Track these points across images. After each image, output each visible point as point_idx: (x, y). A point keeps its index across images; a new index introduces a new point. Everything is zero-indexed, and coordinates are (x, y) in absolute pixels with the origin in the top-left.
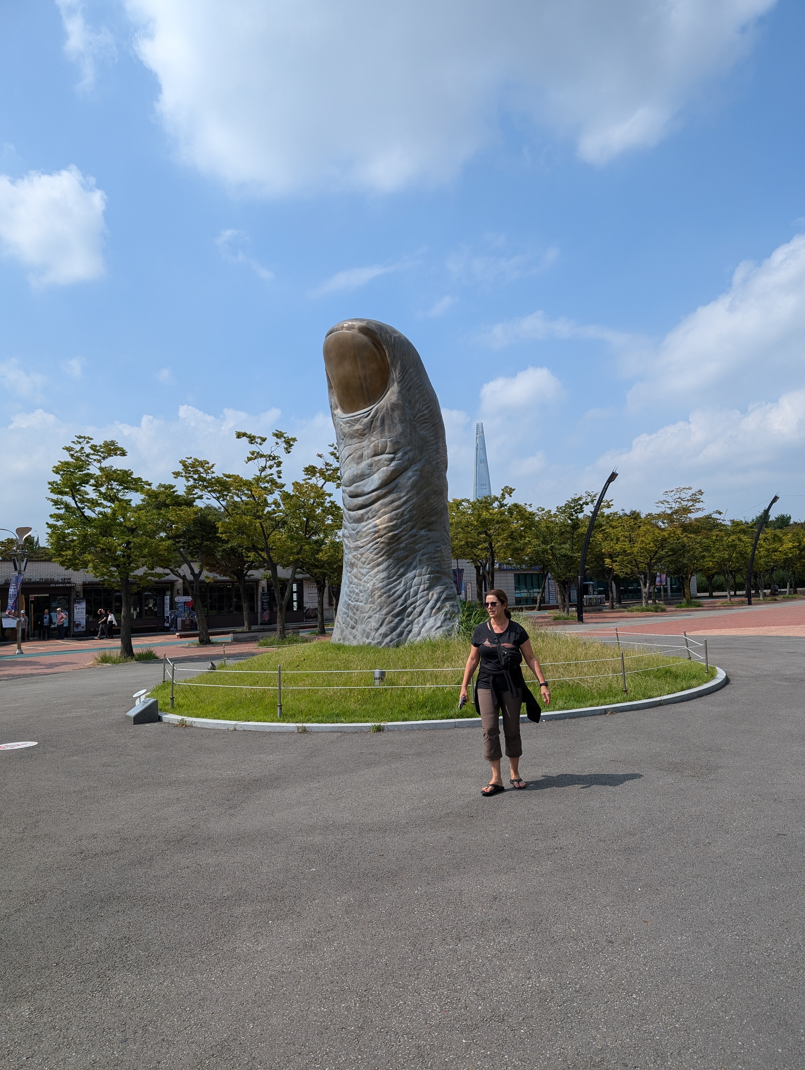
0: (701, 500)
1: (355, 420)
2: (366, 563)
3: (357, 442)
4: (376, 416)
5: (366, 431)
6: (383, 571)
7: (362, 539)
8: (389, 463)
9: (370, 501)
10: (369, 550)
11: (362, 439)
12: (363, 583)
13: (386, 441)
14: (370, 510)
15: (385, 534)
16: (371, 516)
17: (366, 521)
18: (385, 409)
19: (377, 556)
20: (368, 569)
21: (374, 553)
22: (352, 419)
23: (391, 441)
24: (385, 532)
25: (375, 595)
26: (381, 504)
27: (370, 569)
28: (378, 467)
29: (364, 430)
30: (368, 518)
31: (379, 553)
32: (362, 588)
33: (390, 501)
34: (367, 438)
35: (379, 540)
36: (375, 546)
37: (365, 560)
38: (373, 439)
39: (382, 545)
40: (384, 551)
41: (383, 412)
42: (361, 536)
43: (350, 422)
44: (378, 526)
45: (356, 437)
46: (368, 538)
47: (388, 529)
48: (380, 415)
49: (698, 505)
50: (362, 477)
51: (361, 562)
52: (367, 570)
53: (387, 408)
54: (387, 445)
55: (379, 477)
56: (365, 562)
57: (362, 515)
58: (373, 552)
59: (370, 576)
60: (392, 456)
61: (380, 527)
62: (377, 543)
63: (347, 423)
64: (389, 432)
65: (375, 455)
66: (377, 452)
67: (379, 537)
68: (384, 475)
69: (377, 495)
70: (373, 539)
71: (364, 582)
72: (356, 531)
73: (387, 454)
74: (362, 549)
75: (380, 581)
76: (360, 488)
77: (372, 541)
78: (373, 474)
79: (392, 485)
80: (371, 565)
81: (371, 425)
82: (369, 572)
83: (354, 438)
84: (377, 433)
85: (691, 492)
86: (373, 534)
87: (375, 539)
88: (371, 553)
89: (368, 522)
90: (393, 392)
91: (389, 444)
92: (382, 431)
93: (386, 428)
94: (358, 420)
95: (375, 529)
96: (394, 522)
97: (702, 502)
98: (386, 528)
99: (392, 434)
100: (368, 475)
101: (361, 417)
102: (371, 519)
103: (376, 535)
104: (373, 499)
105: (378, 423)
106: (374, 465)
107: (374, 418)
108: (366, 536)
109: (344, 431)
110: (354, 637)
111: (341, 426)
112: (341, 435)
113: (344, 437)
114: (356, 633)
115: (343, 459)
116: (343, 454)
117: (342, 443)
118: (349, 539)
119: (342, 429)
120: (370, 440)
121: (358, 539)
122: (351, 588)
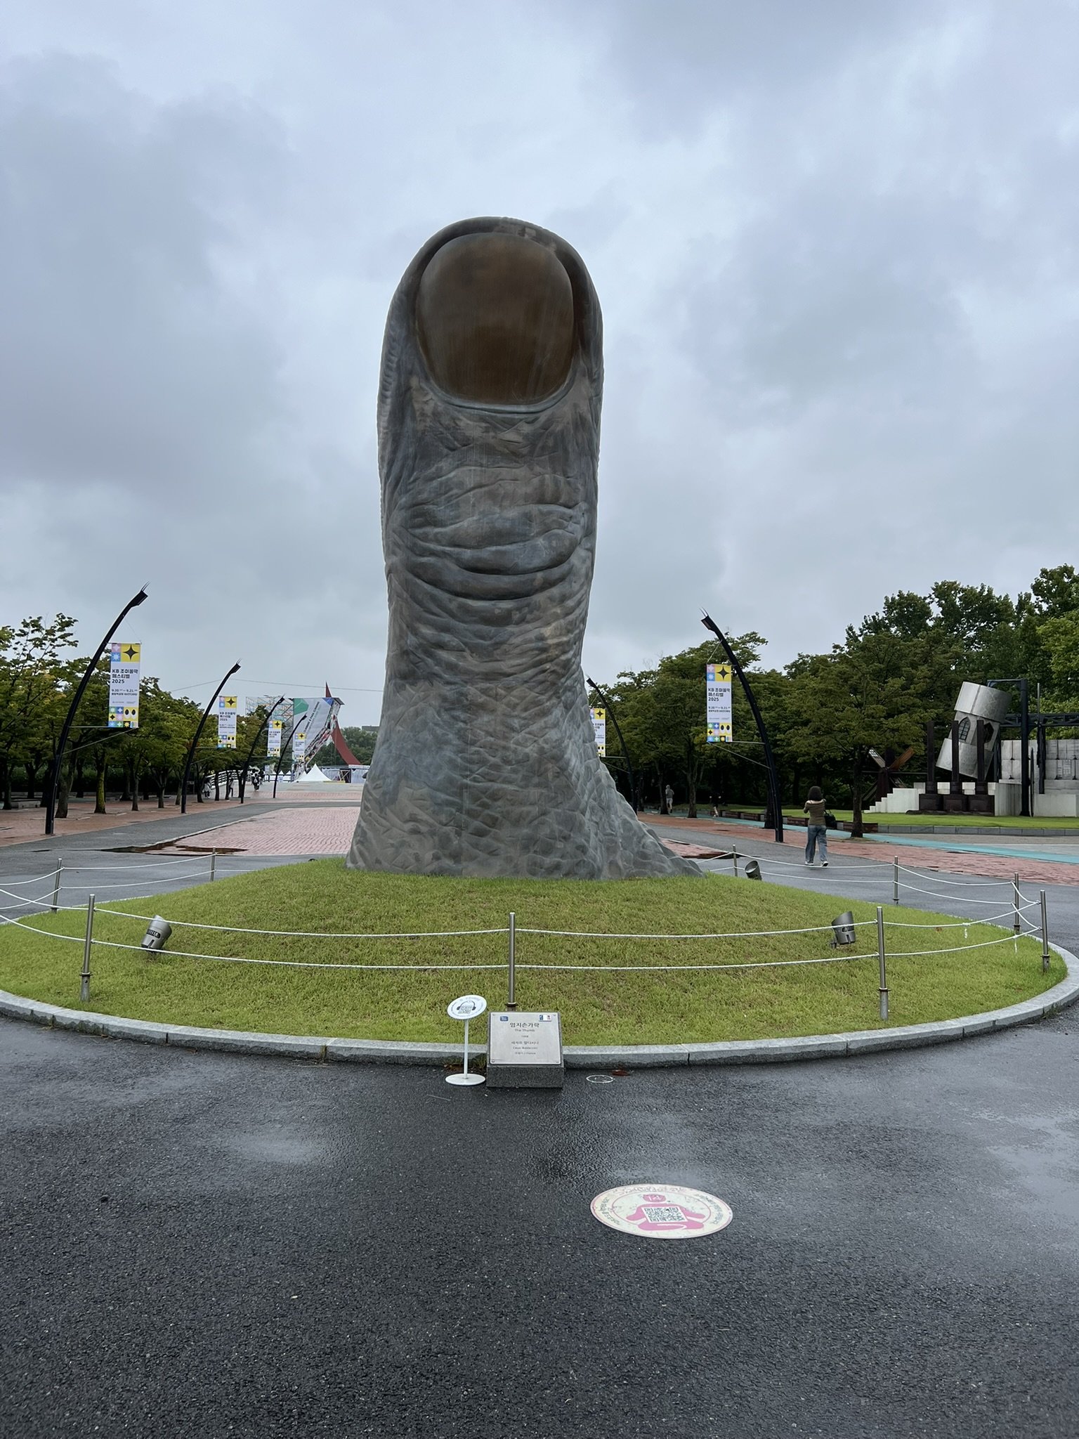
1: (504, 421)
2: (519, 708)
3: (503, 465)
4: (548, 426)
5: (525, 450)
6: (555, 726)
8: (566, 523)
9: (528, 587)
10: (526, 682)
11: (517, 462)
14: (526, 605)
15: (557, 657)
16: (529, 617)
17: (517, 623)
18: (566, 420)
20: (525, 719)
21: (537, 690)
22: (495, 417)
23: (570, 484)
24: (556, 653)
26: (551, 597)
27: (529, 719)
28: (545, 525)
29: (523, 447)
30: (524, 621)
31: (546, 691)
32: (510, 755)
33: (562, 595)
34: (525, 463)
36: (539, 677)
37: (517, 701)
38: (538, 469)
40: (554, 688)
41: (561, 424)
43: (491, 421)
45: (502, 454)
46: (524, 660)
47: (560, 648)
48: (555, 428)
50: (510, 536)
52: (523, 722)
53: (569, 419)
54: (562, 490)
56: (518, 704)
57: (509, 612)
58: (535, 687)
59: (530, 733)
60: (570, 511)
61: (550, 642)
62: (544, 671)
65: (541, 501)
66: (544, 497)
67: (547, 661)
69: (543, 578)
70: (537, 661)
71: (518, 743)
72: (492, 641)
73: (562, 505)
74: (510, 678)
75: (553, 744)
76: (504, 556)
77: (534, 666)
78: (533, 537)
80: (531, 712)
81: (536, 441)
82: (527, 726)
83: (495, 455)
84: (545, 461)
86: (537, 652)
87: (540, 663)
88: (532, 689)
89: (522, 628)
92: (554, 461)
94: (512, 423)
95: (540, 644)
96: (568, 637)
98: (558, 645)
99: (572, 471)
100: (523, 535)
101: (521, 420)
102: (528, 622)
103: (543, 656)
104: (534, 583)
105: (549, 444)
106: (536, 520)
107: (545, 428)
108: (521, 654)
109: (468, 433)
110: (491, 852)
111: (458, 422)
112: (447, 439)
113: (459, 446)
114: (496, 844)
115: (451, 489)
116: (455, 480)
117: (447, 455)
118: (465, 654)
119: (456, 427)
120: (532, 470)
121: (498, 658)
122: (473, 754)
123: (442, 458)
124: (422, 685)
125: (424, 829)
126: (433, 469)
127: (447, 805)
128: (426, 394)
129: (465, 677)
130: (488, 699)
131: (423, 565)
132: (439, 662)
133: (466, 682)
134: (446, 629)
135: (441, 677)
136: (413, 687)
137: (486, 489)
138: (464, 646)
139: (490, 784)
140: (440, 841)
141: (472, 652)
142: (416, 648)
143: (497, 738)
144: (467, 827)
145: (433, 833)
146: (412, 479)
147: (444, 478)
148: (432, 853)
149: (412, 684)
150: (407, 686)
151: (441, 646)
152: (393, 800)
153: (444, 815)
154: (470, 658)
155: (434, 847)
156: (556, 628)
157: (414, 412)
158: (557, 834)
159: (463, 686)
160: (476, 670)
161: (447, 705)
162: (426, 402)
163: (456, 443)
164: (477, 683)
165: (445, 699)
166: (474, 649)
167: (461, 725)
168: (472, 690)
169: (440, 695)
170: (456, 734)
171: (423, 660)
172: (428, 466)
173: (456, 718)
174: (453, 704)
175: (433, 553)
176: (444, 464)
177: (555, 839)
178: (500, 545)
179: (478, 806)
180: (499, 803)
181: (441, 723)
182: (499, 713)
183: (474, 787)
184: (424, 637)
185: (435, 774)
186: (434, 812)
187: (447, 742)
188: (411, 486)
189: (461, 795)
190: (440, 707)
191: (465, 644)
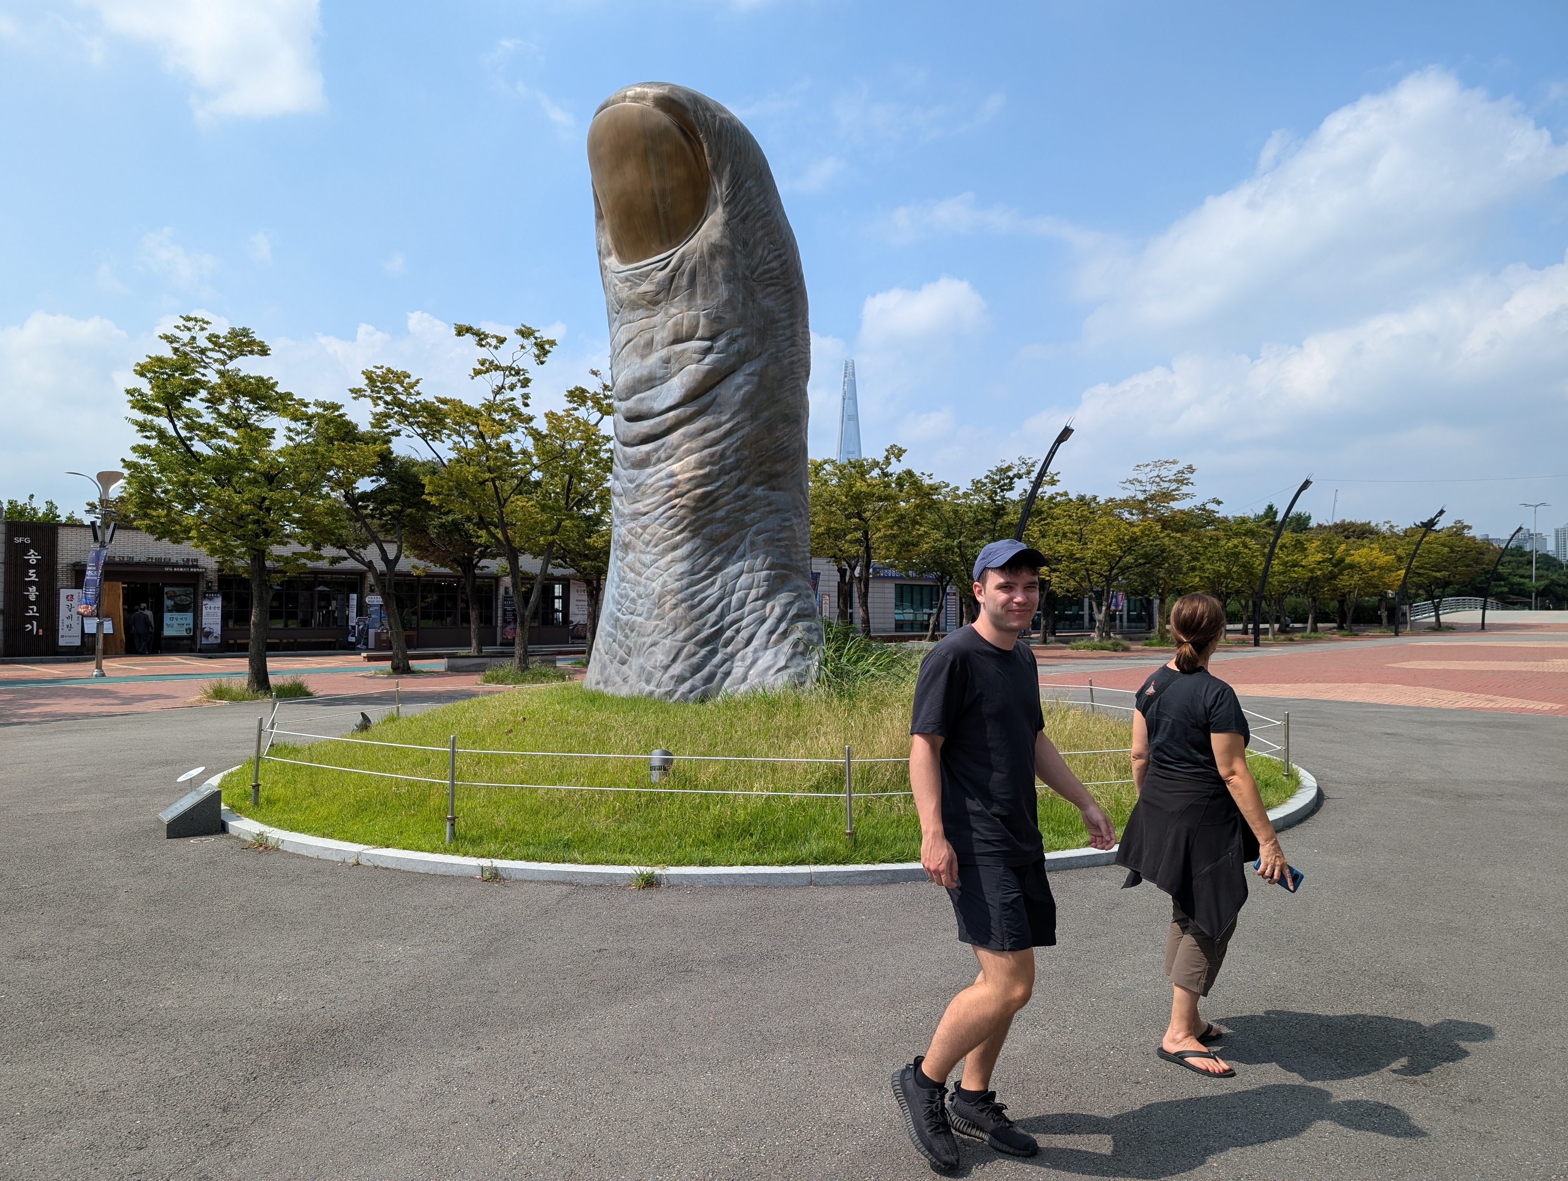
0: (1190, 481)
1: (641, 275)
2: (651, 545)
3: (644, 316)
4: (680, 267)
5: (661, 296)
6: (683, 559)
7: (647, 498)
8: (701, 356)
9: (663, 428)
10: (657, 519)
11: (653, 310)
12: (643, 581)
13: (698, 316)
14: (663, 445)
15: (689, 491)
16: (663, 456)
17: (655, 464)
18: (697, 255)
19: (671, 532)
20: (655, 554)
21: (666, 526)
22: (635, 274)
23: (707, 316)
24: (688, 487)
25: (665, 603)
26: (684, 435)
27: (658, 555)
28: (680, 363)
29: (658, 294)
30: (659, 461)
31: (676, 526)
33: (701, 429)
34: (661, 308)
35: (677, 501)
36: (670, 513)
38: (673, 311)
39: (682, 512)
40: (685, 522)
41: (693, 260)
42: (643, 493)
43: (632, 278)
44: (677, 475)
45: (642, 307)
46: (656, 498)
47: (694, 482)
48: (688, 266)
49: (1185, 489)
50: (649, 382)
51: (643, 542)
52: (653, 557)
53: (702, 252)
54: (698, 324)
55: (682, 383)
56: (650, 541)
57: (648, 454)
59: (657, 568)
60: (707, 343)
61: (679, 477)
62: (673, 507)
63: (627, 280)
64: (704, 298)
65: (677, 341)
66: (680, 336)
67: (677, 497)
68: (691, 378)
69: (677, 416)
70: (666, 499)
72: (635, 484)
73: (698, 339)
74: (646, 517)
75: (676, 578)
76: (645, 403)
77: (665, 503)
79: (706, 399)
80: (661, 547)
81: (671, 284)
82: (656, 561)
83: (638, 309)
84: (680, 301)
85: (1176, 468)
86: (667, 489)
87: (670, 499)
88: (661, 525)
89: (657, 468)
90: (714, 224)
91: (702, 321)
92: (691, 297)
93: (699, 290)
94: (647, 275)
95: (670, 481)
96: (707, 470)
97: (1192, 484)
98: (690, 479)
99: (709, 302)
100: (660, 378)
101: (653, 270)
103: (672, 492)
104: (668, 424)
105: (684, 281)
106: (673, 361)
107: (677, 270)
108: (653, 494)
109: (620, 295)
110: (624, 679)
111: (615, 287)
113: (619, 308)
116: (618, 341)
119: (616, 293)
120: (667, 313)
121: (640, 499)
137: (634, 342)
143: (636, 573)
156: (688, 463)
160: (627, 512)
178: (641, 392)
179: (624, 636)
180: (634, 634)
182: (639, 550)
183: (622, 619)
189: (616, 627)
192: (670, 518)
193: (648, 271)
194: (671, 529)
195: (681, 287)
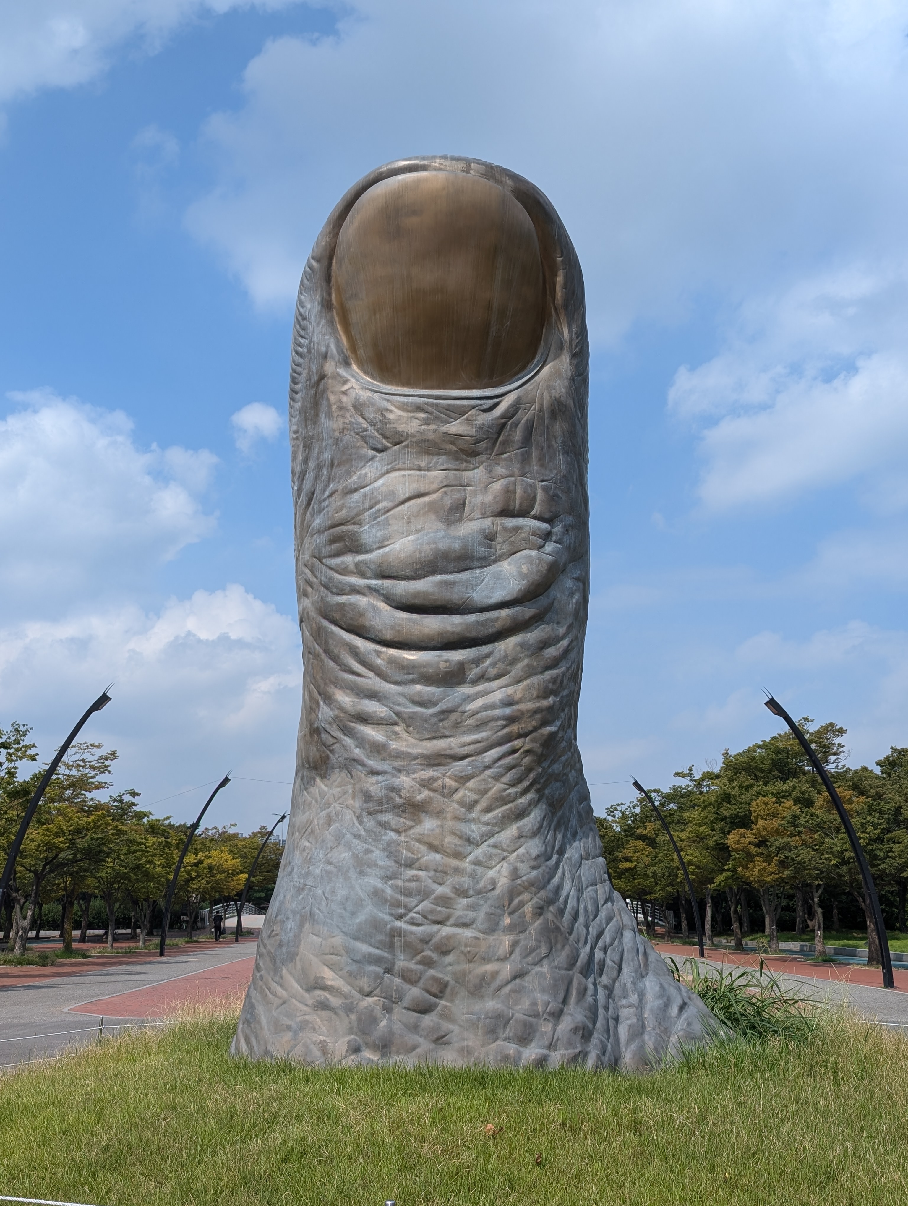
1: (449, 409)
2: (478, 808)
3: (451, 466)
4: (514, 415)
5: (483, 444)
6: (535, 834)
7: (464, 733)
8: (540, 541)
9: (490, 630)
10: (488, 767)
11: (469, 462)
13: (533, 487)
14: (487, 656)
15: (535, 729)
16: (493, 672)
17: (475, 682)
18: (536, 406)
19: (512, 790)
20: (488, 824)
21: (505, 779)
22: (437, 405)
23: (545, 489)
24: (534, 723)
25: (522, 904)
26: (522, 645)
27: (492, 825)
28: (511, 543)
29: (478, 442)
30: (482, 678)
31: (519, 781)
32: (466, 881)
33: (541, 642)
34: (480, 463)
35: (517, 743)
36: (508, 760)
37: (475, 797)
38: (500, 470)
39: (527, 760)
40: (532, 776)
41: (531, 411)
42: (457, 725)
43: (430, 409)
44: (517, 703)
45: (447, 453)
46: (484, 734)
47: (539, 716)
48: (523, 417)
50: (462, 560)
51: (461, 803)
52: (485, 829)
53: (542, 405)
54: (535, 497)
55: (520, 573)
56: (476, 802)
57: (459, 665)
58: (502, 775)
59: (495, 846)
60: (545, 526)
61: (523, 707)
62: (514, 751)
63: (419, 408)
64: (542, 466)
65: (505, 512)
66: (511, 508)
67: (520, 736)
69: (513, 618)
70: (503, 737)
71: (477, 863)
73: (535, 518)
74: (465, 762)
75: (533, 863)
76: (456, 590)
77: (499, 744)
78: (495, 561)
79: (543, 601)
80: (498, 812)
81: (499, 434)
82: (492, 835)
83: (438, 454)
84: (510, 459)
86: (504, 722)
87: (509, 738)
88: (497, 778)
89: (480, 688)
90: (557, 373)
91: (540, 495)
92: (525, 459)
93: (535, 453)
94: (461, 412)
95: (508, 711)
96: (551, 700)
98: (536, 711)
99: (547, 472)
100: (480, 559)
101: (473, 407)
102: (491, 680)
103: (515, 728)
104: (498, 625)
105: (518, 435)
106: (499, 539)
107: (510, 418)
108: (477, 727)
109: (400, 428)
110: (438, 1039)
111: (386, 414)
112: (373, 438)
113: (389, 445)
114: (446, 1026)
115: (379, 502)
116: (383, 489)
117: (372, 458)
118: (397, 728)
119: (385, 422)
120: (490, 472)
121: (447, 734)
122: (410, 880)
123: (367, 462)
124: (338, 776)
125: (335, 1001)
126: (355, 478)
127: (370, 963)
128: (346, 381)
129: (398, 763)
130: (431, 794)
131: (341, 606)
132: (361, 742)
133: (399, 771)
134: (373, 695)
135: (363, 765)
136: (326, 782)
137: (426, 499)
138: (395, 718)
139: (436, 927)
140: (359, 1020)
141: (408, 726)
142: (330, 723)
143: (445, 853)
144: (400, 999)
145: (349, 1009)
146: (327, 494)
147: (368, 488)
148: (347, 1039)
149: (323, 777)
150: (318, 779)
151: (364, 719)
152: (292, 957)
153: (365, 979)
154: (404, 735)
155: (350, 1031)
156: (529, 688)
157: (329, 406)
158: (540, 1009)
159: (394, 776)
160: (414, 751)
161: (371, 806)
162: (345, 393)
163: (384, 442)
164: (415, 772)
165: (368, 797)
166: (409, 721)
167: (392, 835)
168: (405, 781)
169: (362, 791)
170: (384, 850)
171: (337, 740)
172: (349, 474)
173: (385, 826)
174: (380, 803)
175: (355, 590)
176: (369, 471)
177: (537, 1015)
178: (446, 572)
179: (419, 963)
180: (449, 958)
181: (363, 833)
182: (449, 816)
183: (412, 933)
184: (342, 709)
185: (353, 914)
186: (351, 974)
187: (373, 865)
188: (326, 503)
189: (391, 947)
190: (363, 809)
191: (398, 714)
192: (510, 768)
193: (464, 406)
194: (513, 785)
195: (513, 442)
